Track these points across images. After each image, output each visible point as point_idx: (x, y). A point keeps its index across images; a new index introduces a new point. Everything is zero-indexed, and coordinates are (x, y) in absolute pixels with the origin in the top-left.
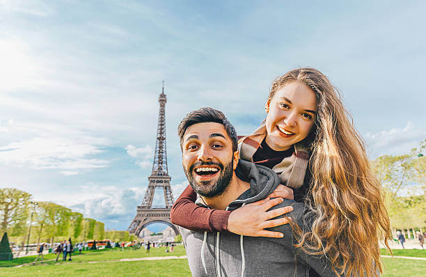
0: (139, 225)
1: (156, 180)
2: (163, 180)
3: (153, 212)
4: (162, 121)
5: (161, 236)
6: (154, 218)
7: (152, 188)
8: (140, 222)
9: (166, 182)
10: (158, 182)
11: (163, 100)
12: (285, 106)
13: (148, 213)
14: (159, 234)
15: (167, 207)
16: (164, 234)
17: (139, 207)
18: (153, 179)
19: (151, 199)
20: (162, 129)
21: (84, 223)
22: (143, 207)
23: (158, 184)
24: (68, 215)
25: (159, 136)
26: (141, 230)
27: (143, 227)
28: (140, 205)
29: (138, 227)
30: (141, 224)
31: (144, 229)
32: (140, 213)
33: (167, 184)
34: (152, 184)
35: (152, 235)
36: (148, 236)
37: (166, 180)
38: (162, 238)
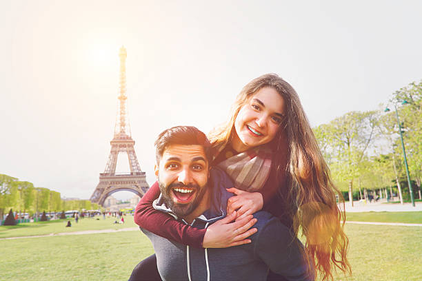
0: (102, 194)
1: (119, 144)
2: (127, 144)
3: (117, 180)
4: (123, 78)
5: (128, 204)
6: (119, 186)
7: (114, 153)
8: (103, 190)
9: (129, 146)
10: (121, 146)
11: (123, 54)
12: (257, 107)
13: (111, 180)
14: (125, 203)
15: (132, 174)
16: (131, 202)
17: (101, 174)
18: (115, 144)
19: (114, 166)
20: (123, 87)
21: (35, 192)
22: (106, 174)
23: (121, 149)
24: (15, 185)
25: (119, 95)
26: (105, 198)
27: (107, 195)
28: (102, 173)
29: (102, 196)
30: (105, 193)
31: (108, 198)
32: (103, 180)
33: (130, 149)
34: (114, 149)
35: (118, 204)
36: (114, 204)
37: (130, 144)
38: (129, 206)
